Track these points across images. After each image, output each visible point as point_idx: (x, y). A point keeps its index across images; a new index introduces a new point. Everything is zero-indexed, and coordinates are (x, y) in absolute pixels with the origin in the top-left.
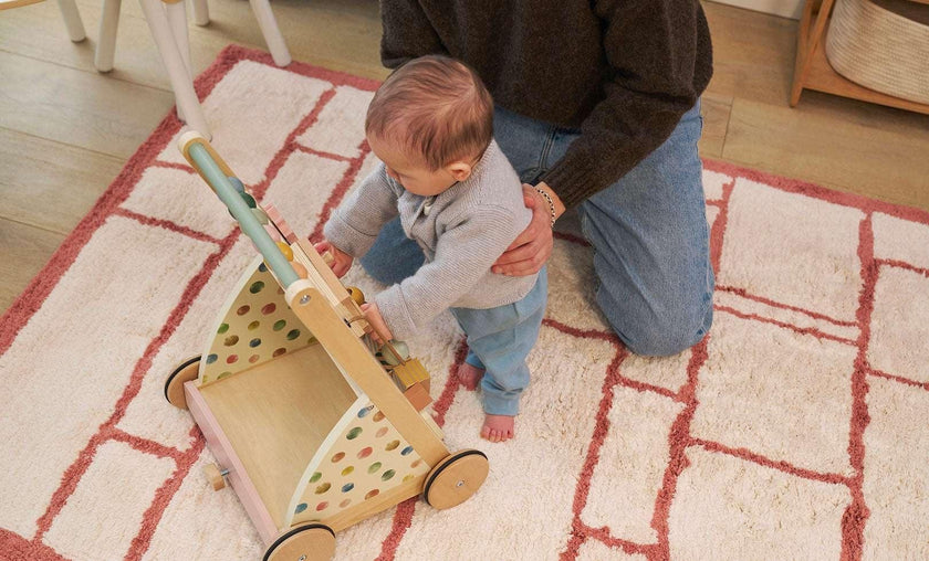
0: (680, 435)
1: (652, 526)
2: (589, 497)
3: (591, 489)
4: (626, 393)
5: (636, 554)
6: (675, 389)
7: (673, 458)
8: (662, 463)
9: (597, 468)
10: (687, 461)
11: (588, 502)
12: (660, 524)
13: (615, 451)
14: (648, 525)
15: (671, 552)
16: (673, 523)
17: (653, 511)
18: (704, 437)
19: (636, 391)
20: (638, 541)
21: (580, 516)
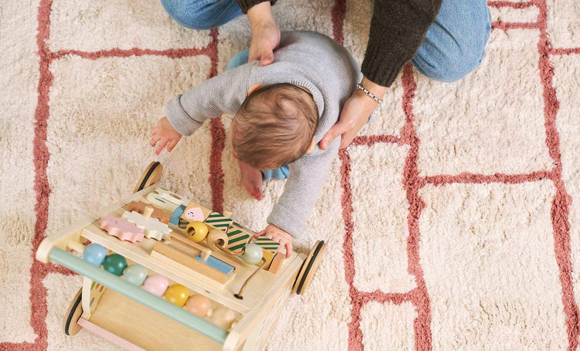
0: (412, 179)
1: (410, 272)
2: (356, 264)
3: (355, 257)
4: (359, 151)
5: (403, 303)
6: (397, 133)
7: (411, 203)
8: (404, 213)
9: (355, 235)
10: (422, 202)
11: (356, 269)
12: (415, 268)
13: (364, 214)
14: (406, 273)
15: (429, 291)
16: (424, 263)
17: (407, 259)
18: (431, 173)
19: (366, 146)
20: (402, 290)
21: (354, 284)
